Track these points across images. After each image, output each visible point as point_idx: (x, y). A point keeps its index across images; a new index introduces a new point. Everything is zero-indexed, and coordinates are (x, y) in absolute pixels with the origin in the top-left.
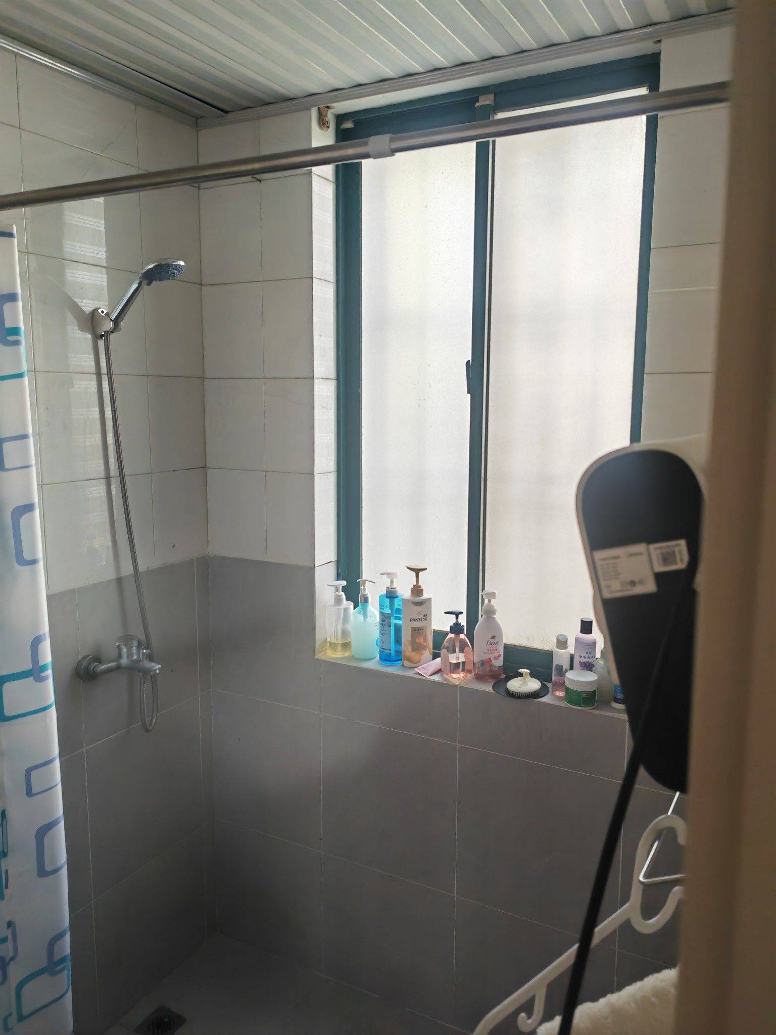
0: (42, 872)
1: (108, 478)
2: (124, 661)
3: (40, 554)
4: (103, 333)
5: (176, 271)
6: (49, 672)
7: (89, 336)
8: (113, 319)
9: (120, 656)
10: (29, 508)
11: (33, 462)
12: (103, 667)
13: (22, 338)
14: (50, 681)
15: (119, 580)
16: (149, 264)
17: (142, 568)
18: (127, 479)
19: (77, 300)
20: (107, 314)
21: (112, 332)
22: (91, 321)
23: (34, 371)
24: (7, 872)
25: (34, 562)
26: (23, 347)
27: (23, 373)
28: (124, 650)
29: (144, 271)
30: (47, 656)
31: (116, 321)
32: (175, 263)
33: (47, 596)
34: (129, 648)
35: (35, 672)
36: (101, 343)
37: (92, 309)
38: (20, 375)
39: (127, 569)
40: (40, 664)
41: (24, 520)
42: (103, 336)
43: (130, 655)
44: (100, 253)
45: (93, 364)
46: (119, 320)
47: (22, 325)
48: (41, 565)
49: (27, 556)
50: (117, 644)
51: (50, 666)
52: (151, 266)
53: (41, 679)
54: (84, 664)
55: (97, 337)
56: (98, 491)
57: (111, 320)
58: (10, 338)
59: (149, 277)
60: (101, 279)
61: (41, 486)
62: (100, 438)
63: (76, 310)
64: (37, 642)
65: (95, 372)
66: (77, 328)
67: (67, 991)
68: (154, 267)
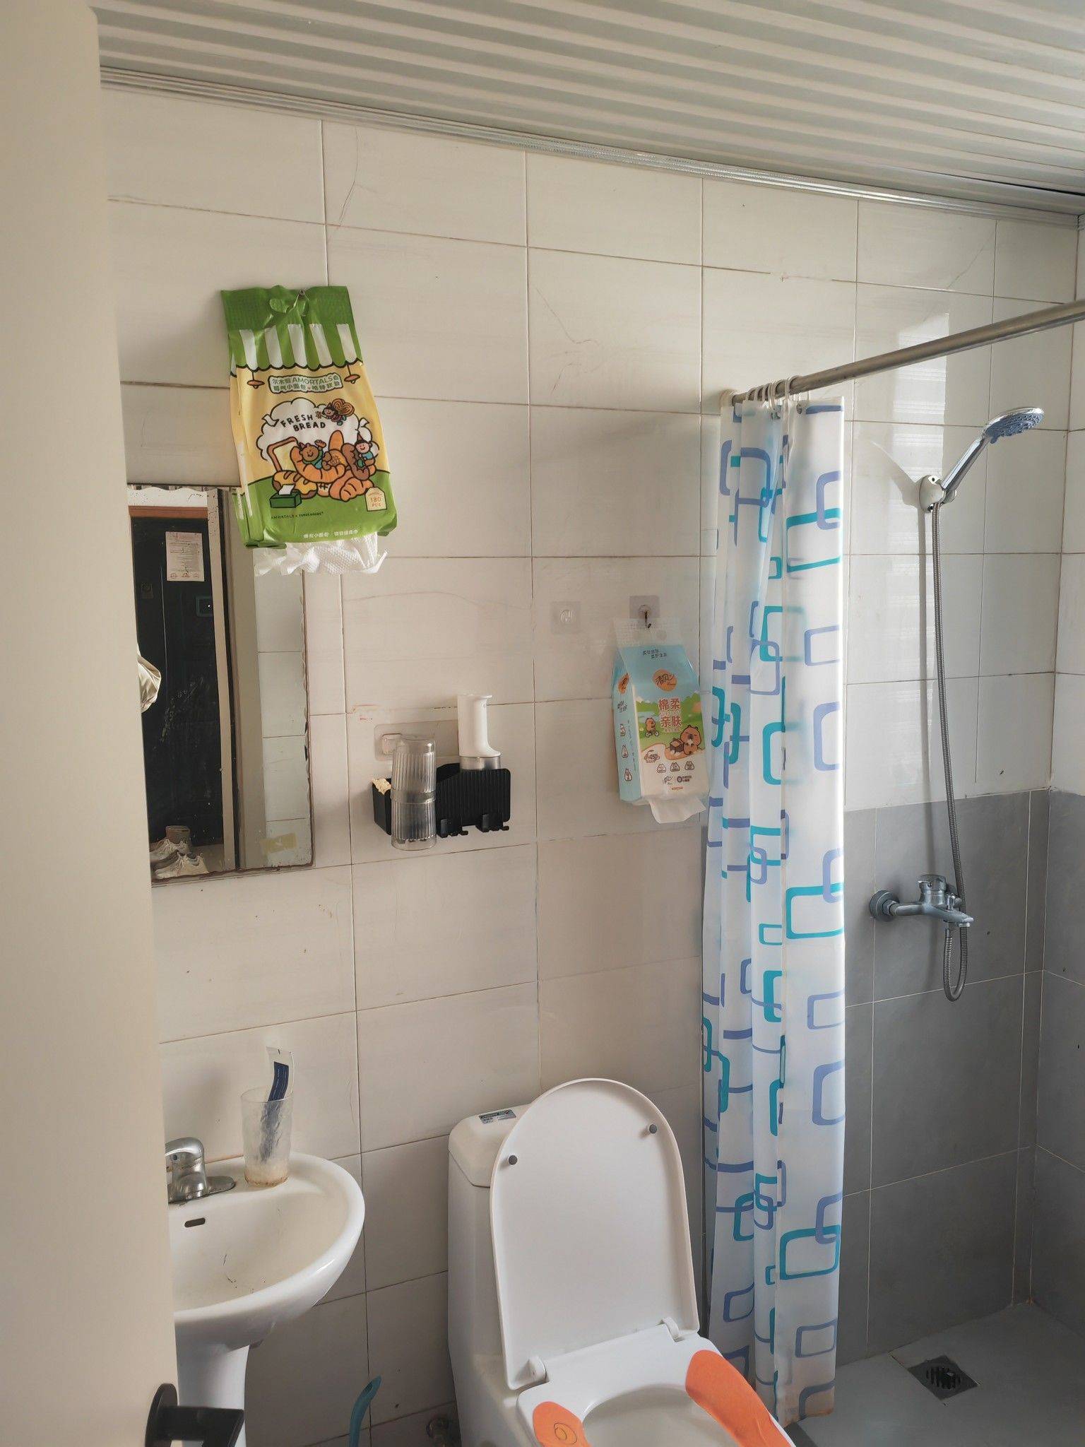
0: (817, 1118)
1: (924, 680)
2: (927, 905)
3: (840, 760)
4: (932, 505)
5: (1029, 422)
6: (841, 893)
7: (914, 510)
8: (945, 487)
9: (922, 898)
10: (832, 707)
11: (840, 655)
12: (901, 908)
13: (841, 520)
14: (841, 905)
15: (929, 807)
16: (996, 416)
17: (958, 795)
18: (947, 683)
19: (903, 468)
20: (939, 483)
21: (943, 503)
22: (918, 493)
23: (849, 554)
24: (781, 1105)
25: (833, 767)
26: (840, 530)
27: (839, 558)
28: (929, 892)
29: (988, 426)
30: (839, 875)
31: (949, 491)
32: (1029, 413)
33: (844, 812)
34: (935, 891)
35: (825, 890)
36: (929, 517)
37: (921, 477)
38: (835, 561)
39: (939, 795)
40: (832, 883)
41: (826, 720)
42: (932, 508)
43: (935, 899)
44: (938, 409)
45: (917, 543)
46: (953, 488)
47: (841, 506)
48: (840, 772)
49: (826, 760)
50: (920, 882)
51: (842, 887)
52: (998, 420)
53: (831, 899)
54: (880, 900)
55: (925, 509)
56: (912, 694)
57: (943, 489)
58: (829, 521)
59: (994, 433)
60: (935, 440)
61: (847, 685)
62: (919, 633)
63: (902, 478)
64: (829, 857)
65: (918, 552)
66: (902, 501)
67: (834, 1268)
68: (1002, 420)
